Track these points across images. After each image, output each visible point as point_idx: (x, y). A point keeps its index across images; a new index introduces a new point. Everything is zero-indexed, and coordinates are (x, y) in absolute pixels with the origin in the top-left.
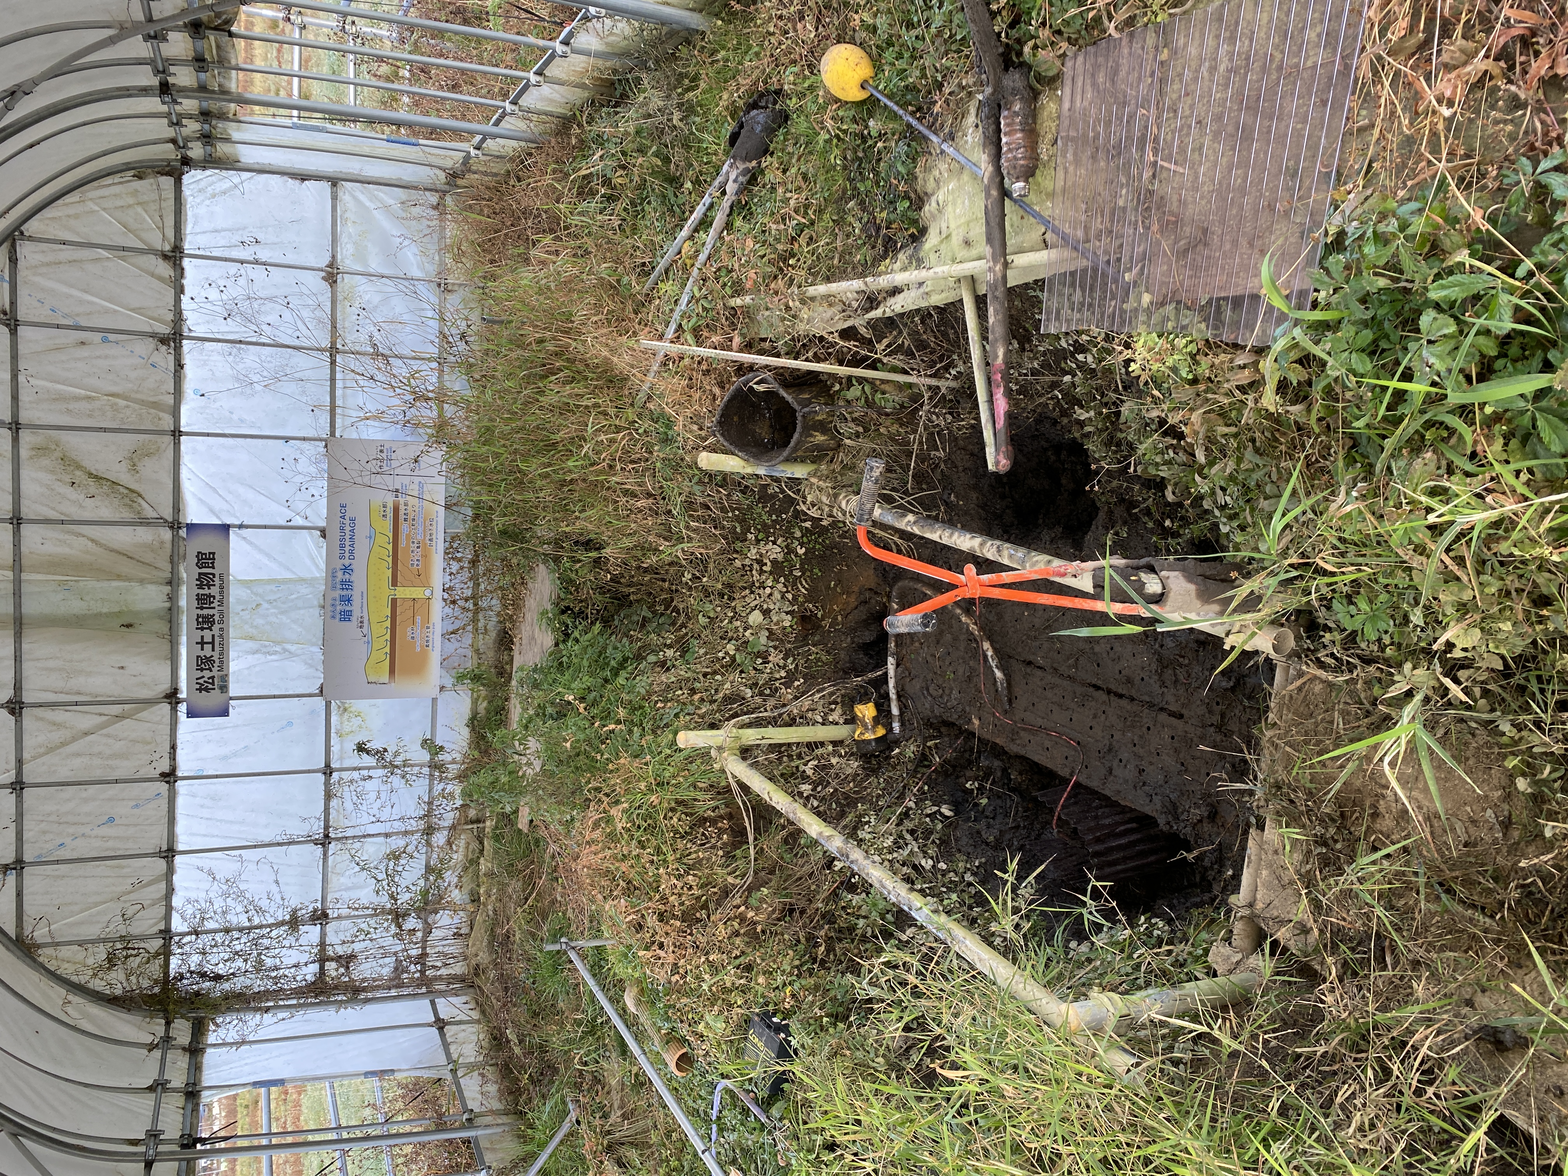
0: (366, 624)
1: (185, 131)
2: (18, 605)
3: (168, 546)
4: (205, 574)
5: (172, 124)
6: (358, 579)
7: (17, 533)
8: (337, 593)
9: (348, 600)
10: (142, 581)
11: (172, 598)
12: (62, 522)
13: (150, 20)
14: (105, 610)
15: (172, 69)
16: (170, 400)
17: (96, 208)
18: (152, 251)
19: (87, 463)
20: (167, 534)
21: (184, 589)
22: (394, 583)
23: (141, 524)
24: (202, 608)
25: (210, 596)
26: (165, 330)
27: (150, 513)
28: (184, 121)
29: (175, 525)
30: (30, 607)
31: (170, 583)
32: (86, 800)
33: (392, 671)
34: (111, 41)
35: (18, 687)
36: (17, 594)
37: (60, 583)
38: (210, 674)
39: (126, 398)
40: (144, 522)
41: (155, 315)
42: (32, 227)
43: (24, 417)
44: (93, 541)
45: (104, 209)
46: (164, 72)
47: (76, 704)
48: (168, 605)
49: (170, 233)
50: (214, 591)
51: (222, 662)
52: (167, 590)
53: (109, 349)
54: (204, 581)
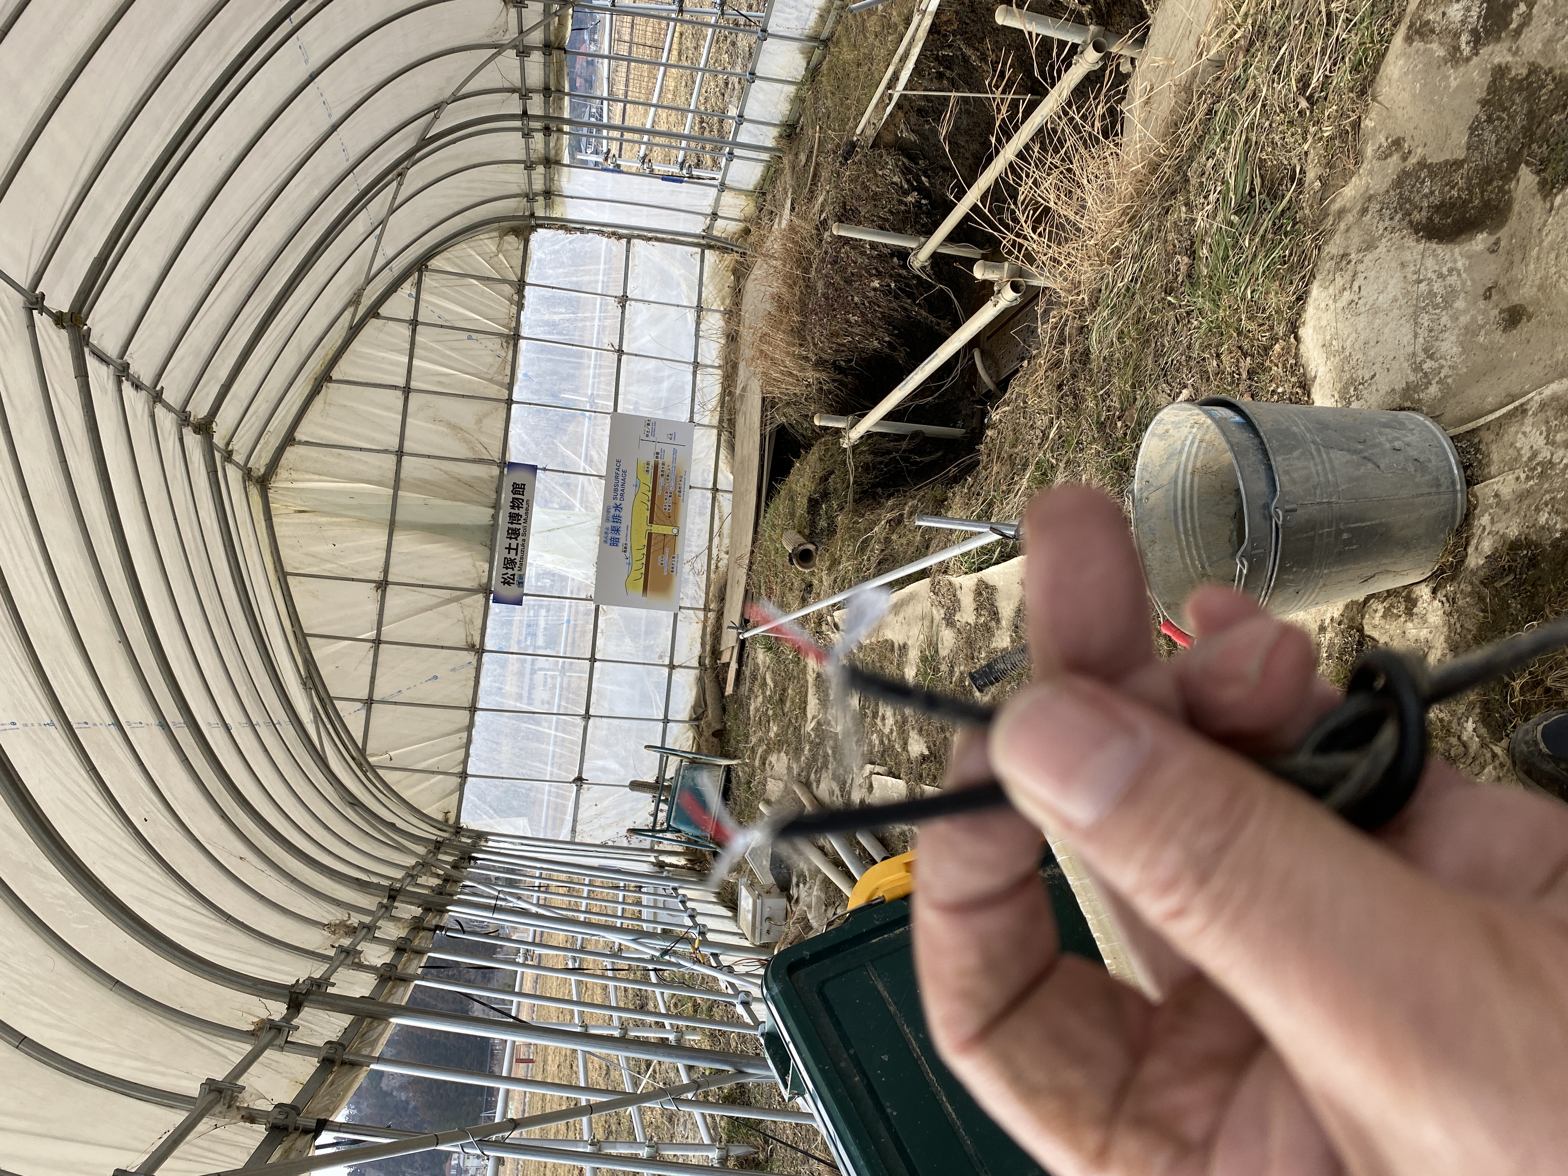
0: (628, 549)
2: (394, 512)
3: (496, 479)
4: (517, 499)
6: (625, 515)
7: (399, 462)
8: (609, 525)
9: (617, 530)
10: (475, 503)
11: (495, 517)
14: (448, 522)
16: (507, 380)
17: (473, 253)
18: (504, 281)
20: (496, 471)
21: (502, 511)
22: (651, 521)
23: (478, 462)
24: (512, 523)
25: (518, 515)
26: (509, 332)
27: (486, 456)
29: (502, 464)
30: (401, 515)
31: (494, 507)
32: (420, 660)
33: (645, 588)
35: (386, 571)
36: (394, 506)
37: (422, 500)
38: (513, 572)
39: (479, 377)
40: (481, 461)
41: (503, 323)
42: (434, 263)
43: (414, 384)
44: (447, 472)
45: (479, 254)
47: (422, 586)
48: (491, 521)
49: (518, 271)
50: (522, 512)
51: (521, 565)
52: (492, 511)
53: (472, 344)
54: (516, 504)
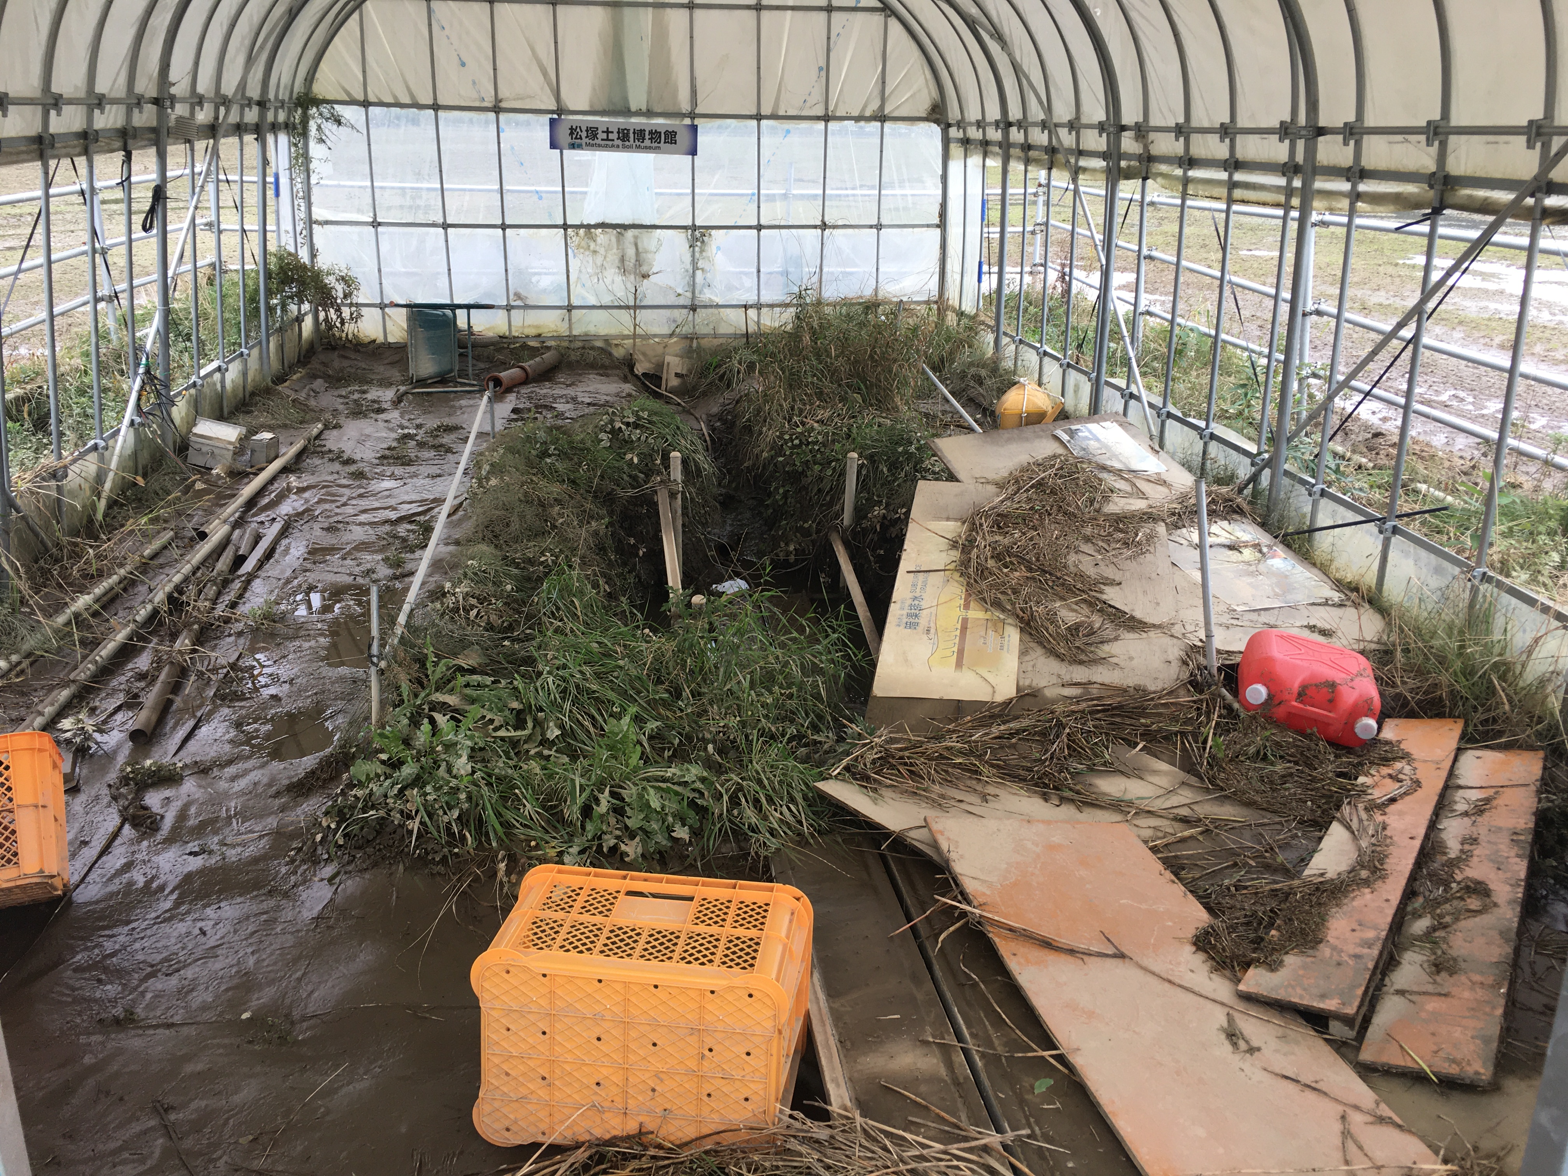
1: (971, 129)
3: (677, 110)
4: (660, 137)
5: (977, 122)
10: (649, 93)
11: (639, 113)
12: (691, 35)
13: (1057, 125)
15: (1021, 131)
16: (781, 113)
17: (909, 65)
18: (883, 101)
20: (686, 109)
21: (646, 120)
23: (692, 91)
24: (634, 133)
25: (643, 139)
26: (831, 110)
27: (699, 98)
28: (980, 130)
29: (692, 115)
30: (629, 13)
31: (649, 111)
32: (480, 46)
37: (646, 34)
38: (584, 137)
39: (781, 82)
41: (840, 102)
42: (895, 24)
43: (765, 14)
45: (908, 71)
46: (1019, 125)
47: (556, 41)
48: (633, 109)
49: (896, 114)
50: (645, 143)
51: (593, 145)
52: (644, 109)
53: (814, 70)
54: (655, 135)
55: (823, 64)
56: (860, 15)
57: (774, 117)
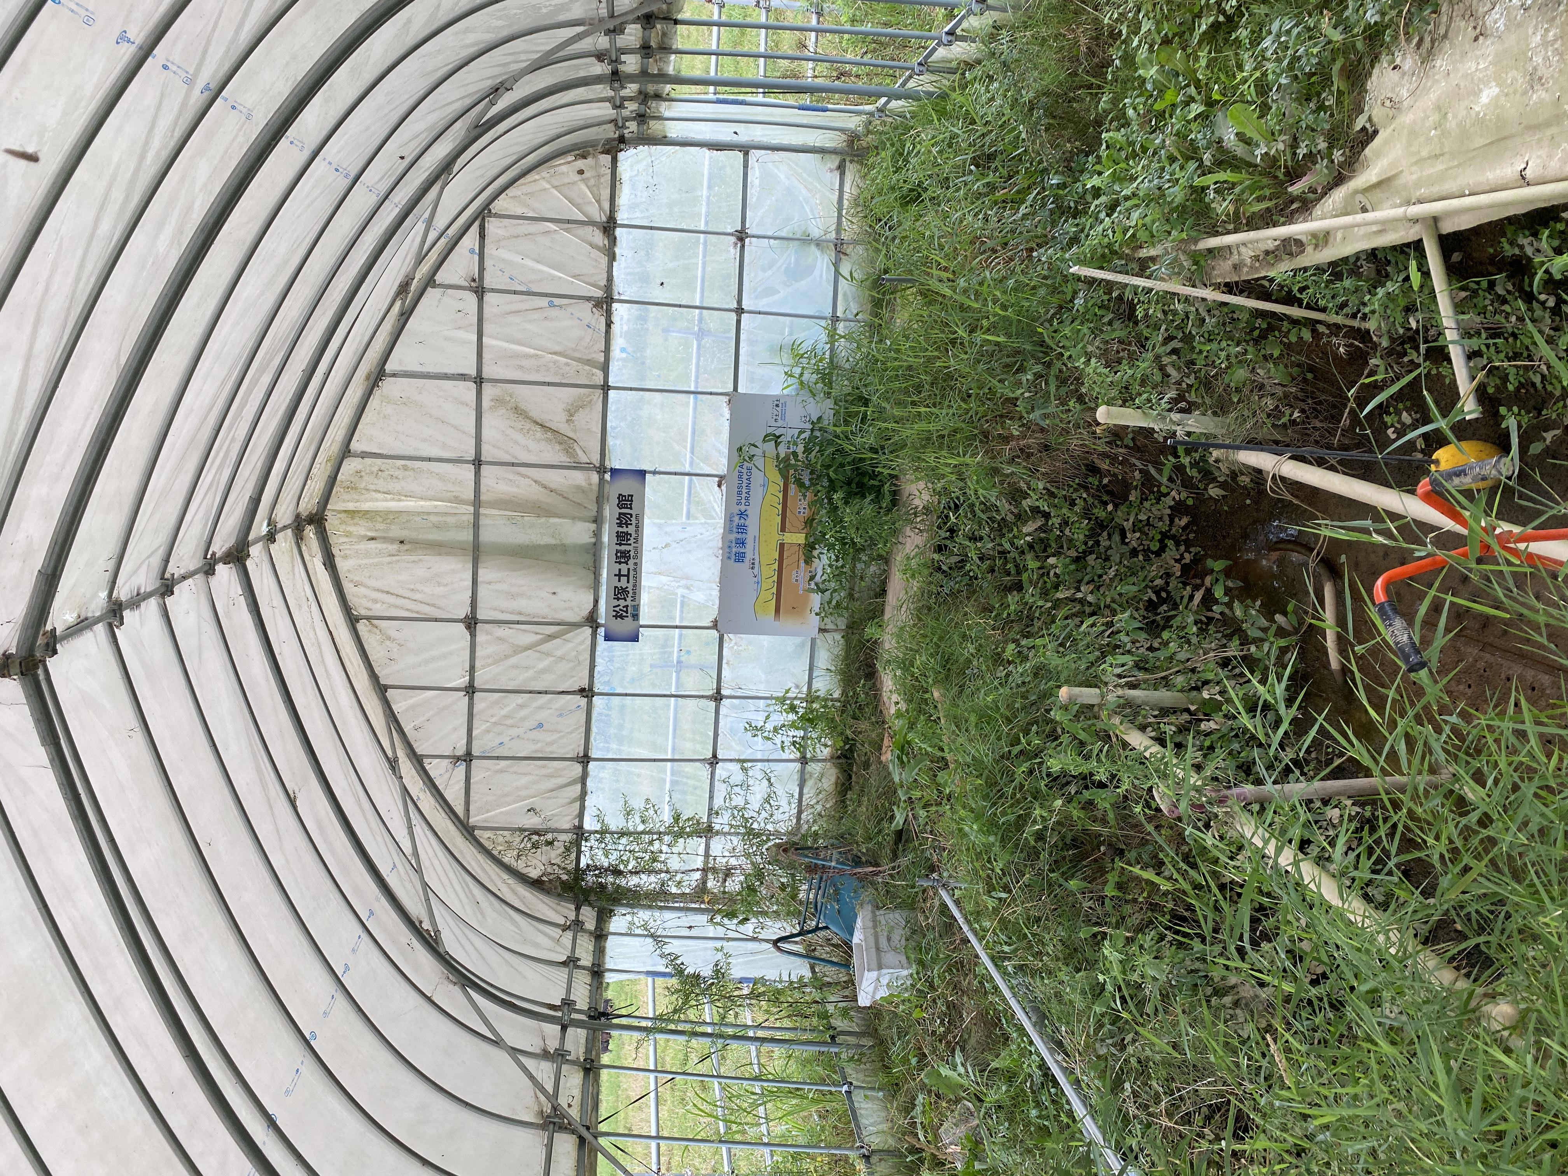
0: (757, 565)
1: (625, 113)
2: (476, 535)
3: (596, 488)
4: (624, 514)
5: (615, 107)
6: (752, 523)
7: (477, 473)
8: (734, 536)
9: (742, 543)
10: (573, 518)
11: (597, 534)
12: (513, 464)
13: (612, 16)
14: (542, 543)
15: (623, 58)
16: (601, 358)
17: (548, 186)
18: (591, 223)
19: (534, 414)
20: (595, 477)
21: (606, 528)
22: (783, 529)
23: (575, 468)
24: (620, 544)
25: (627, 534)
26: (599, 293)
27: (582, 458)
28: (626, 104)
29: (601, 469)
30: (485, 536)
31: (595, 521)
32: (521, 706)
33: (777, 610)
34: (579, 37)
35: (474, 605)
36: (476, 526)
37: (509, 518)
38: (625, 604)
39: (566, 356)
40: (577, 466)
41: (591, 281)
42: (499, 206)
43: (487, 372)
44: (535, 482)
45: (555, 187)
46: (616, 61)
47: (518, 623)
48: (593, 540)
49: (606, 206)
50: (631, 529)
51: (635, 593)
53: (554, 312)
54: (623, 520)
55: (544, 302)
56: (489, 249)
57: (605, 368)
